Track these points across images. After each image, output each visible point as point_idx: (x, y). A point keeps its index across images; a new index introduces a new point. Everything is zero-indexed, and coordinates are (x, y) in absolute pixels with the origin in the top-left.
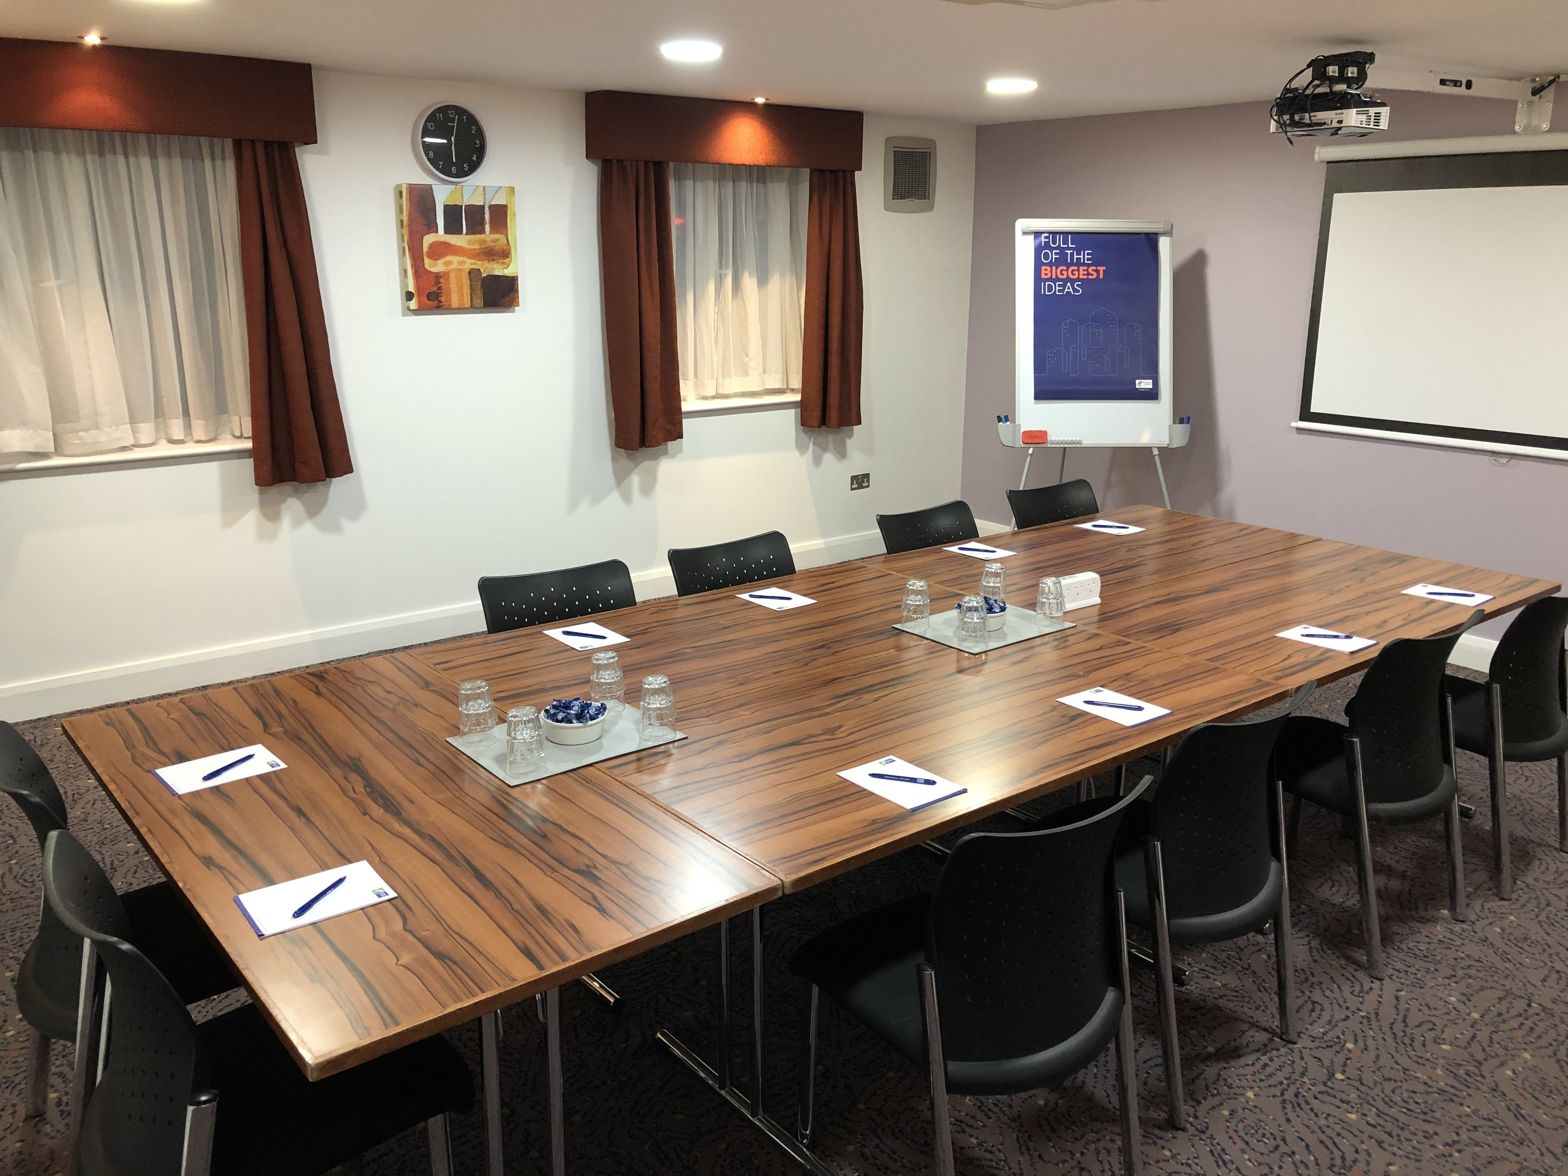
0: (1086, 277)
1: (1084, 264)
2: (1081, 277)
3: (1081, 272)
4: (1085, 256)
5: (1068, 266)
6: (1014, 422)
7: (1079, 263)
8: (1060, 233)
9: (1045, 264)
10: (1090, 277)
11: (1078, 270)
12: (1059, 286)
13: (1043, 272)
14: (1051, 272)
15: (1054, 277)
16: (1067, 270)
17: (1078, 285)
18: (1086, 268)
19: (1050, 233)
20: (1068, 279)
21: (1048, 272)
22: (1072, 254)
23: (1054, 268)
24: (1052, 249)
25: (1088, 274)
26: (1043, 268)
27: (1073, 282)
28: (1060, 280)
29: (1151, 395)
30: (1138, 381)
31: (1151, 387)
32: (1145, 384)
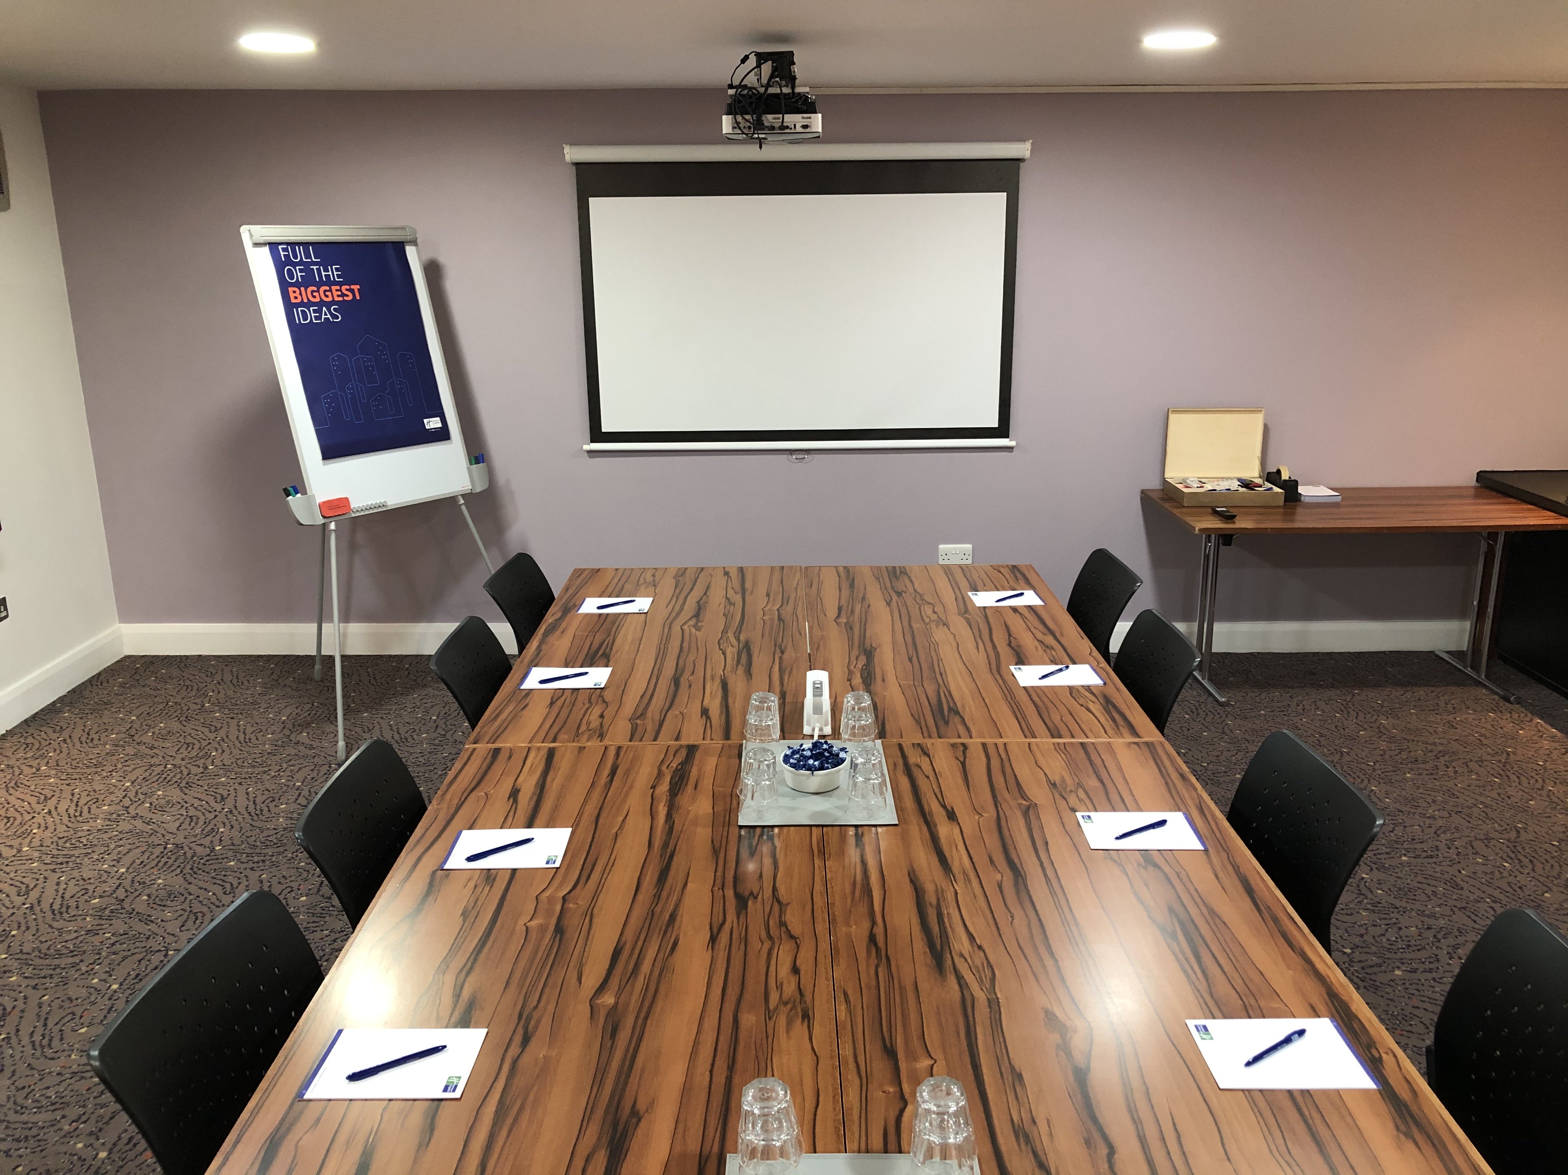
0: (341, 299)
1: (335, 283)
2: (337, 299)
3: (335, 293)
4: (333, 272)
5: (319, 285)
6: (304, 493)
7: (329, 283)
8: (299, 244)
9: (292, 285)
10: (346, 298)
11: (330, 290)
12: (315, 311)
13: (292, 295)
14: (301, 294)
15: (305, 300)
16: (318, 291)
17: (334, 309)
18: (338, 288)
19: (288, 244)
20: (322, 303)
21: (297, 294)
22: (319, 270)
23: (302, 289)
24: (295, 265)
25: (343, 295)
26: (291, 289)
27: (328, 305)
28: (314, 304)
29: (442, 435)
30: (425, 421)
31: (440, 425)
32: (433, 423)
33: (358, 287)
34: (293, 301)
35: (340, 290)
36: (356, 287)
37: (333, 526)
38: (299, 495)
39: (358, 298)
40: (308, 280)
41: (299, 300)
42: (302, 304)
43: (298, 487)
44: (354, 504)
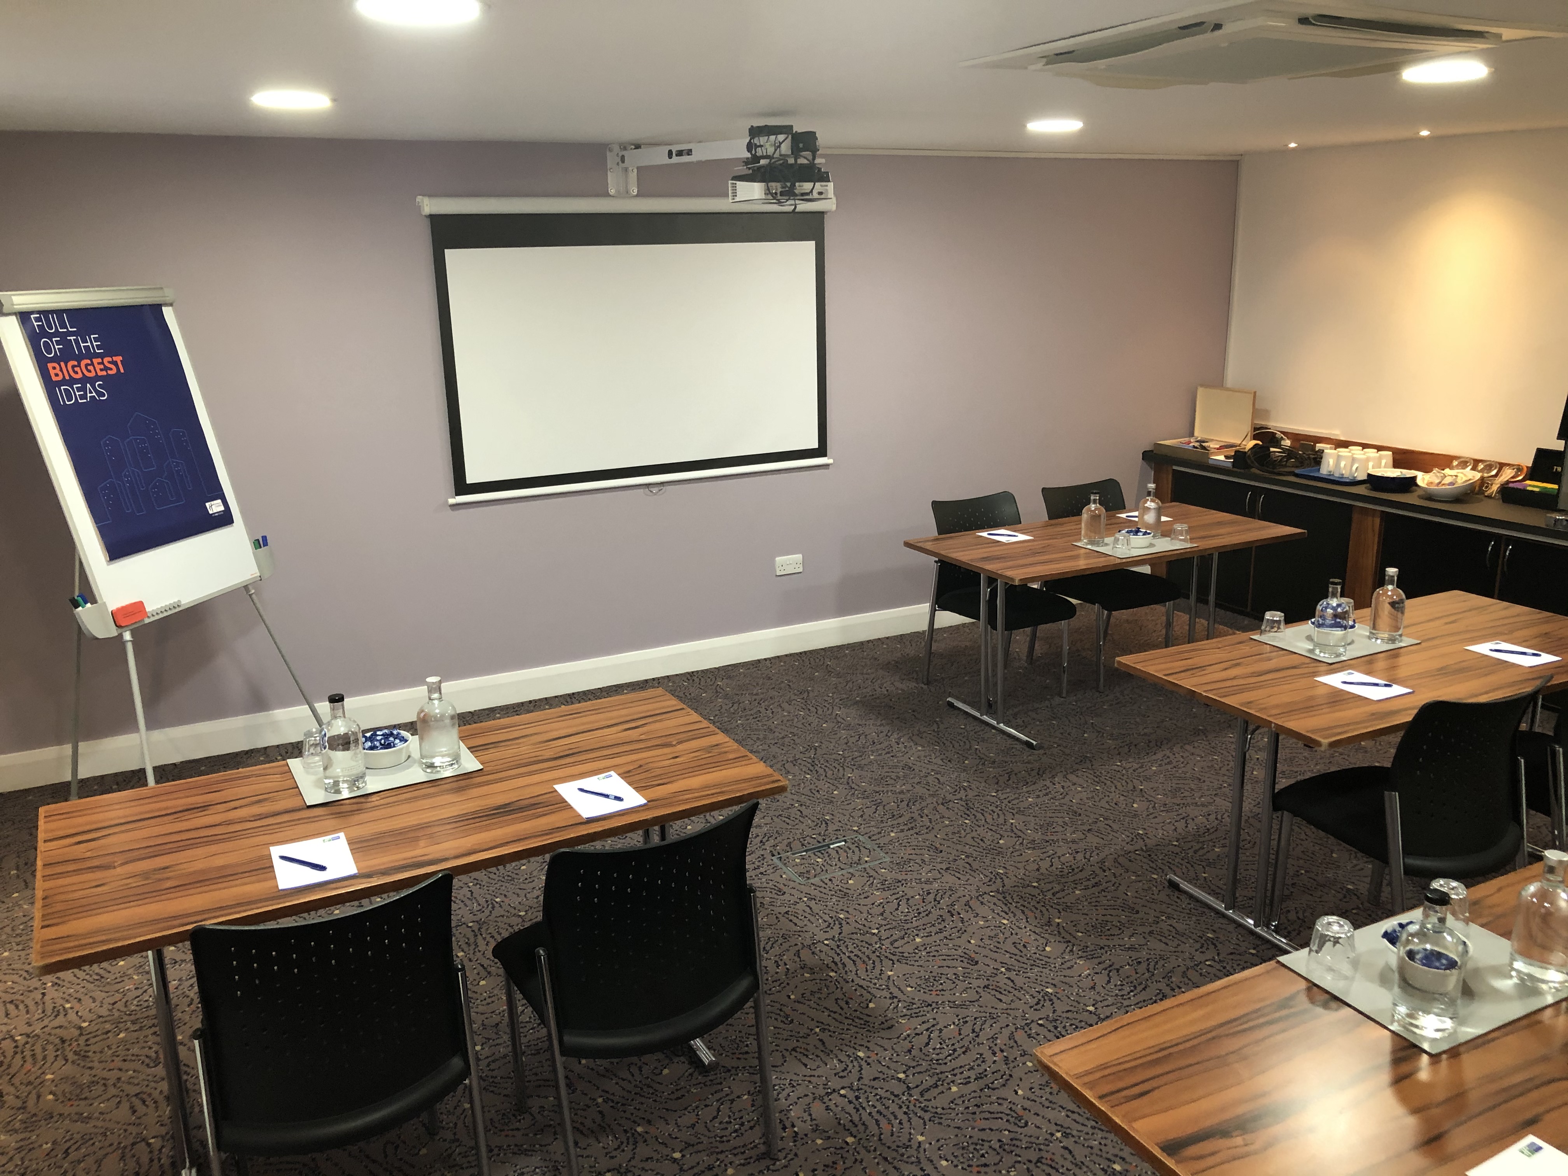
0: (104, 373)
1: (98, 355)
2: (100, 373)
3: (98, 367)
4: (92, 342)
5: (79, 358)
6: (94, 601)
7: (91, 355)
8: (52, 312)
9: (52, 360)
10: (110, 372)
11: (92, 364)
12: (79, 389)
13: (52, 372)
14: (61, 370)
15: (67, 378)
16: (79, 365)
17: (99, 385)
18: (100, 360)
19: (39, 312)
20: (84, 380)
21: (58, 371)
22: (76, 341)
23: (62, 364)
24: (50, 336)
25: (106, 369)
26: (50, 366)
27: (92, 380)
28: (77, 381)
29: (225, 519)
30: (208, 505)
31: (222, 508)
32: (215, 507)
33: (121, 358)
34: (54, 378)
35: (102, 363)
36: (118, 359)
37: (127, 636)
38: (89, 605)
39: (122, 371)
40: (67, 355)
41: (60, 378)
42: (64, 382)
43: (89, 596)
44: (149, 608)
